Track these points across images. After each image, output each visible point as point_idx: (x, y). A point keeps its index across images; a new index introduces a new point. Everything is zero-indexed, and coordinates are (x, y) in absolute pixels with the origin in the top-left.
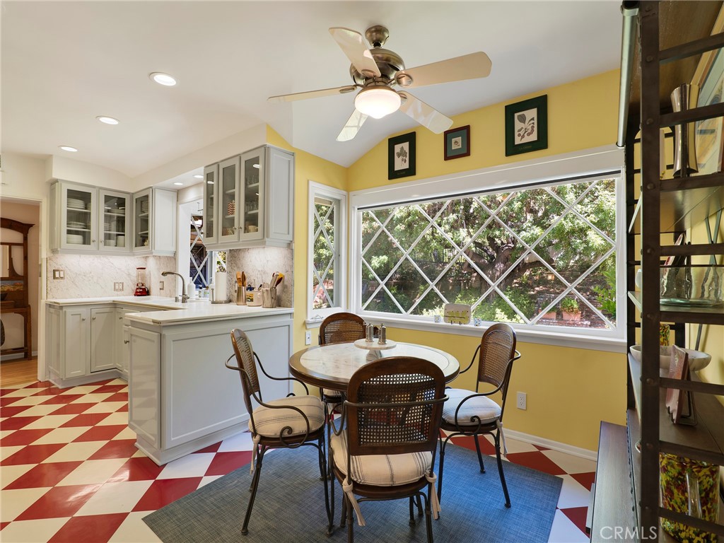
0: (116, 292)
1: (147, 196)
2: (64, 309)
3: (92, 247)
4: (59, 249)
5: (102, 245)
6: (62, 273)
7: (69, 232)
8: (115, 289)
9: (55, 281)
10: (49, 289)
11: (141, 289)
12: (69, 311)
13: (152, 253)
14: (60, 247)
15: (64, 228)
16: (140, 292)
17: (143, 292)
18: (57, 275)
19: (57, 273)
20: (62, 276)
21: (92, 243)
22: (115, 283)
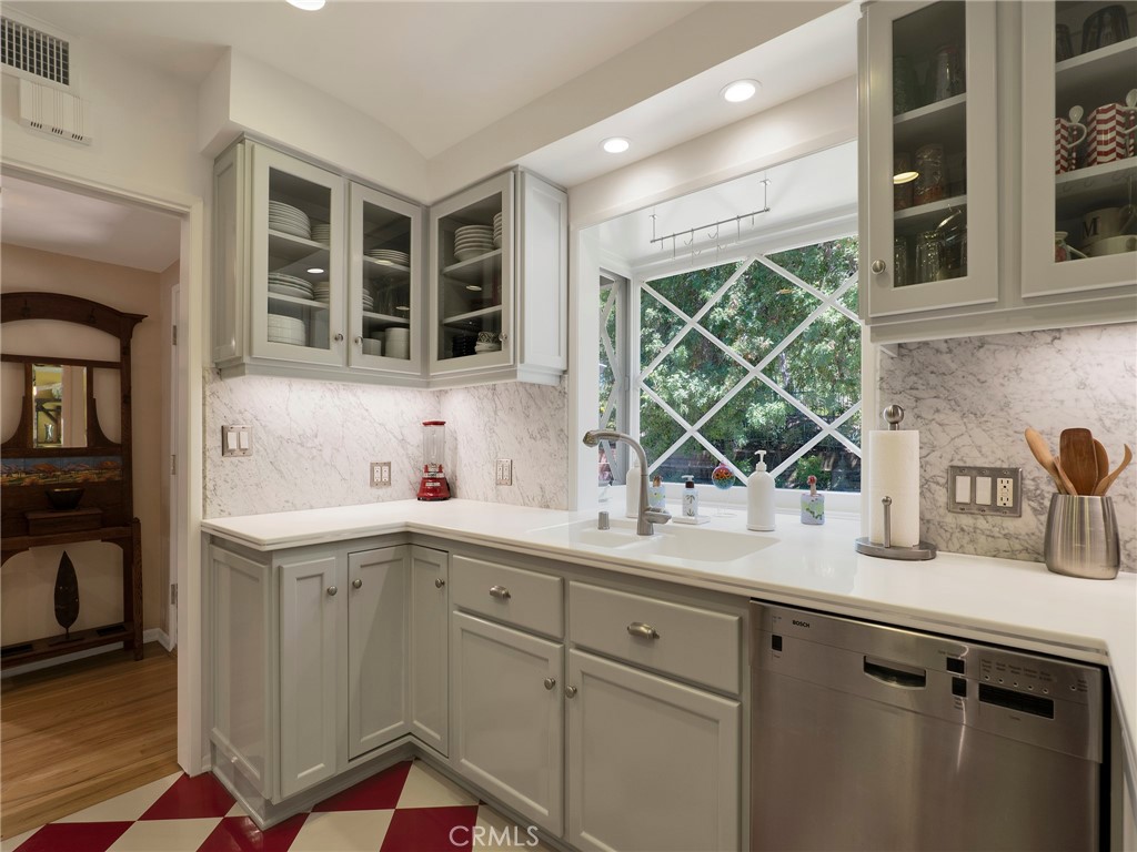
0: (375, 491)
1: (497, 199)
2: (276, 562)
3: (332, 356)
4: (246, 360)
5: (356, 350)
6: (244, 435)
7: (275, 308)
8: (373, 483)
9: (227, 460)
10: (210, 485)
11: (435, 480)
12: (291, 567)
13: (513, 374)
14: (250, 352)
15: (262, 295)
16: (434, 490)
17: (438, 488)
18: (232, 444)
19: (232, 438)
20: (244, 445)
21: (333, 344)
22: (373, 466)
